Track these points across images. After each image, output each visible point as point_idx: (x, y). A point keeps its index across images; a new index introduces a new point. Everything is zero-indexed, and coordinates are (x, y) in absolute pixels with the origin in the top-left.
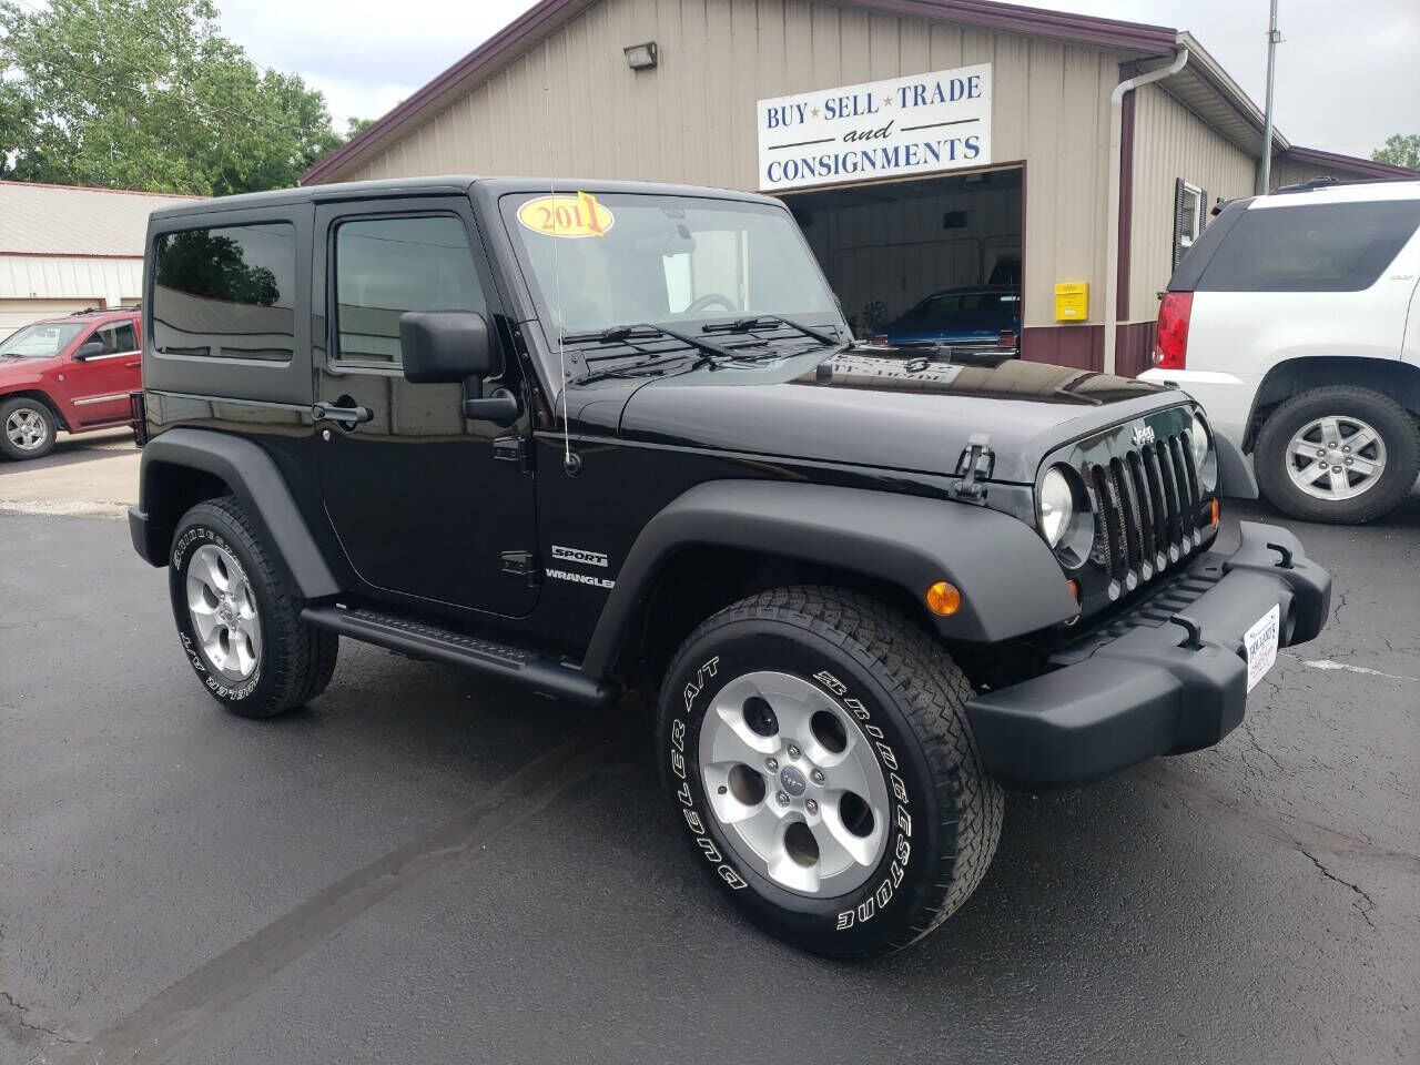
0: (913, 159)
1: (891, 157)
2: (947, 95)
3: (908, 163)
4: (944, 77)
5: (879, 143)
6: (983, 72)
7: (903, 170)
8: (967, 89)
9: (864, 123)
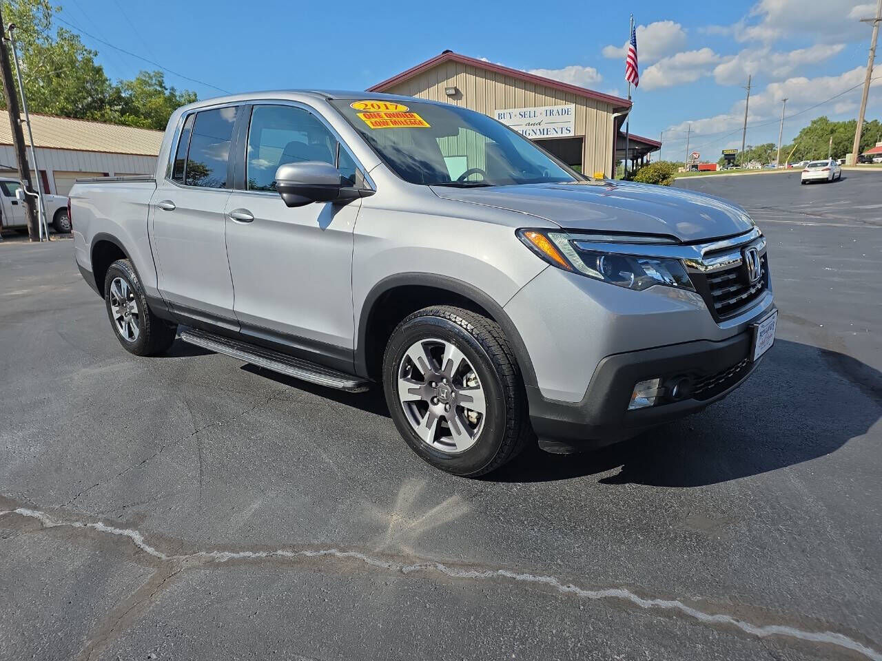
0: (549, 133)
1: (542, 132)
2: (561, 114)
3: (547, 134)
4: (559, 108)
5: (538, 127)
6: (572, 106)
7: (546, 136)
8: (567, 112)
9: (532, 121)
